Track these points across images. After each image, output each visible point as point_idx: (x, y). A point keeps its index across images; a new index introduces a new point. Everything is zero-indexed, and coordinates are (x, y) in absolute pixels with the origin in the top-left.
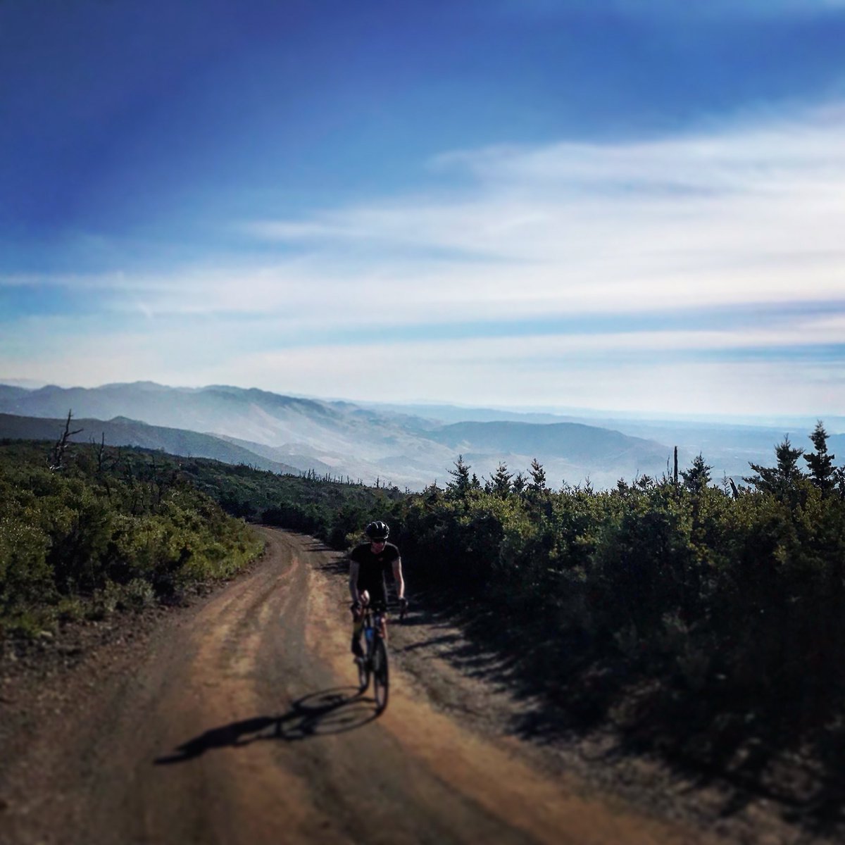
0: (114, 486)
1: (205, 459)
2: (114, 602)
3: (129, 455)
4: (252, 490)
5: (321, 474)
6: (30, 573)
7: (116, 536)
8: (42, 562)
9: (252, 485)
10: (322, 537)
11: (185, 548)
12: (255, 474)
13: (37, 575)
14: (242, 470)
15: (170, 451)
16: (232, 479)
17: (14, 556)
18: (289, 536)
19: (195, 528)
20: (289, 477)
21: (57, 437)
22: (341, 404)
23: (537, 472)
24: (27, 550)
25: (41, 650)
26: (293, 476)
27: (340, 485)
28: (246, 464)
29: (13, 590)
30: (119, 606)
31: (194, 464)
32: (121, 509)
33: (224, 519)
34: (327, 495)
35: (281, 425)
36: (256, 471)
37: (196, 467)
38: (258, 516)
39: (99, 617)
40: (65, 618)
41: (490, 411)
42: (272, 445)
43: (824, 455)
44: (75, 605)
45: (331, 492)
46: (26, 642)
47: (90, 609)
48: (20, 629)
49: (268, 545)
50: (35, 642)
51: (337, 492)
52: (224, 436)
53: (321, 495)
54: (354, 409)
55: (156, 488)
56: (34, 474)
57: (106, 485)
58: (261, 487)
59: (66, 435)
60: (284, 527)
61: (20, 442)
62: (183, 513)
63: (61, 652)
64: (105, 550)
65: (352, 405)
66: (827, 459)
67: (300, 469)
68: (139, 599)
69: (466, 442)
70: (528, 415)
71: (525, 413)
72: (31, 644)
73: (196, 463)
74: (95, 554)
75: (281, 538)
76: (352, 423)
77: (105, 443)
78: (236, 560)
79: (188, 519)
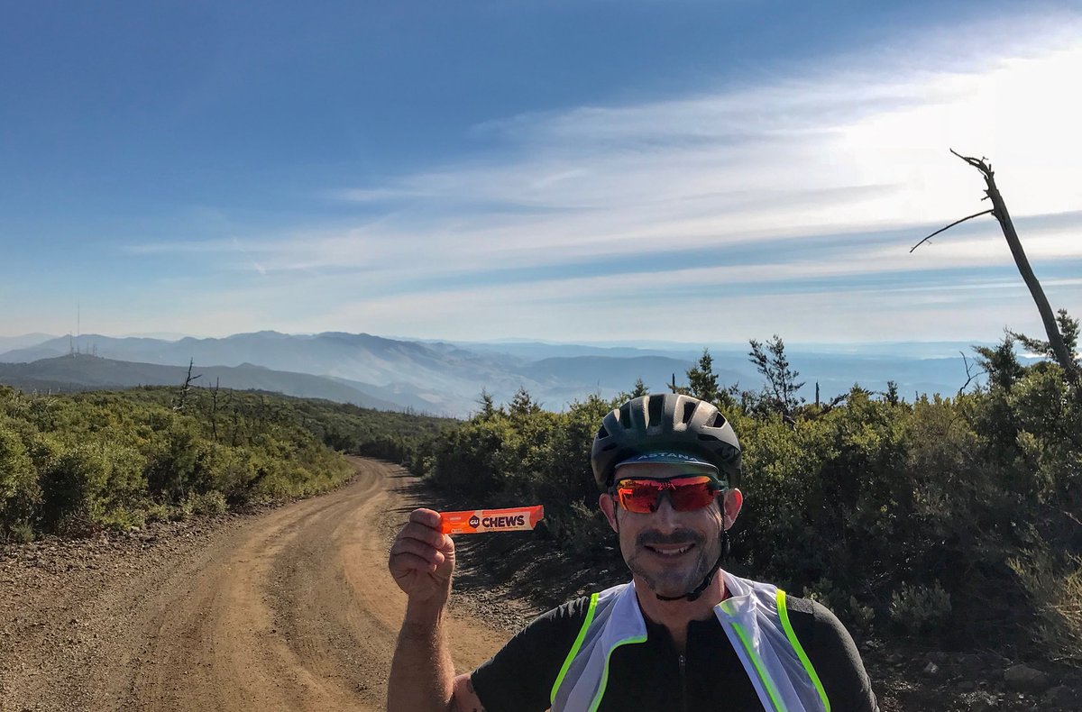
0: (221, 421)
1: (319, 400)
2: (190, 507)
3: (250, 397)
4: (356, 425)
5: (418, 410)
6: (128, 484)
7: (200, 458)
8: (138, 476)
9: (357, 422)
10: (408, 466)
11: (261, 469)
12: (360, 412)
13: (134, 485)
14: (347, 408)
15: (287, 393)
16: (339, 416)
17: (115, 469)
18: (380, 466)
19: (287, 457)
20: (391, 413)
21: (181, 382)
22: (440, 345)
23: (524, 397)
24: (124, 465)
25: (128, 538)
26: (394, 413)
27: (436, 419)
28: (352, 402)
29: (115, 497)
30: (197, 512)
31: (306, 403)
32: (223, 441)
33: (318, 450)
34: (423, 429)
35: (388, 366)
36: (361, 409)
37: (306, 407)
38: (356, 449)
39: (179, 519)
40: (153, 519)
41: (576, 348)
42: (379, 384)
43: (710, 375)
44: (161, 510)
45: (427, 426)
46: (118, 533)
47: (172, 512)
48: (115, 524)
49: (359, 473)
50: (125, 533)
51: (432, 426)
52: (336, 378)
53: (417, 429)
54: (452, 349)
55: (258, 423)
56: (156, 413)
57: (213, 421)
58: (365, 423)
59: (189, 380)
60: (378, 458)
61: (159, 388)
62: (278, 444)
63: (141, 540)
64: (191, 468)
65: (450, 345)
66: (713, 378)
67: (400, 406)
68: (213, 507)
69: (555, 377)
70: (613, 349)
71: (609, 347)
72: (121, 534)
73: (309, 403)
74: (182, 472)
75: (373, 467)
76: (451, 362)
77: (220, 387)
78: (316, 484)
79: (282, 449)
